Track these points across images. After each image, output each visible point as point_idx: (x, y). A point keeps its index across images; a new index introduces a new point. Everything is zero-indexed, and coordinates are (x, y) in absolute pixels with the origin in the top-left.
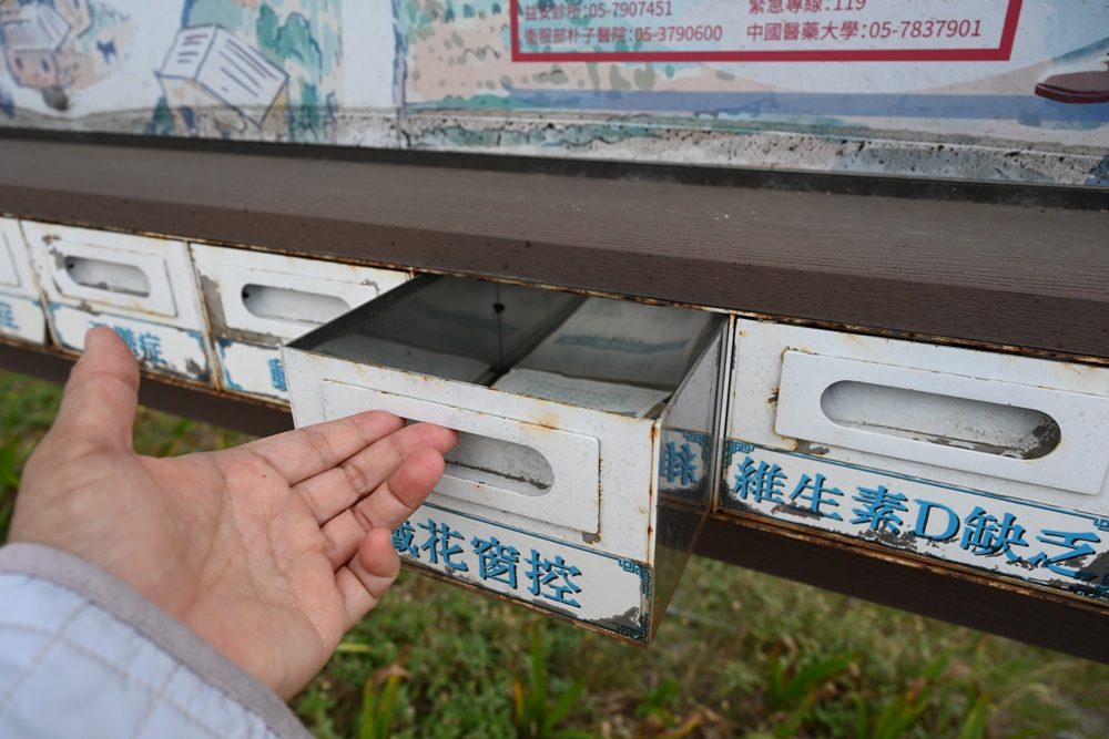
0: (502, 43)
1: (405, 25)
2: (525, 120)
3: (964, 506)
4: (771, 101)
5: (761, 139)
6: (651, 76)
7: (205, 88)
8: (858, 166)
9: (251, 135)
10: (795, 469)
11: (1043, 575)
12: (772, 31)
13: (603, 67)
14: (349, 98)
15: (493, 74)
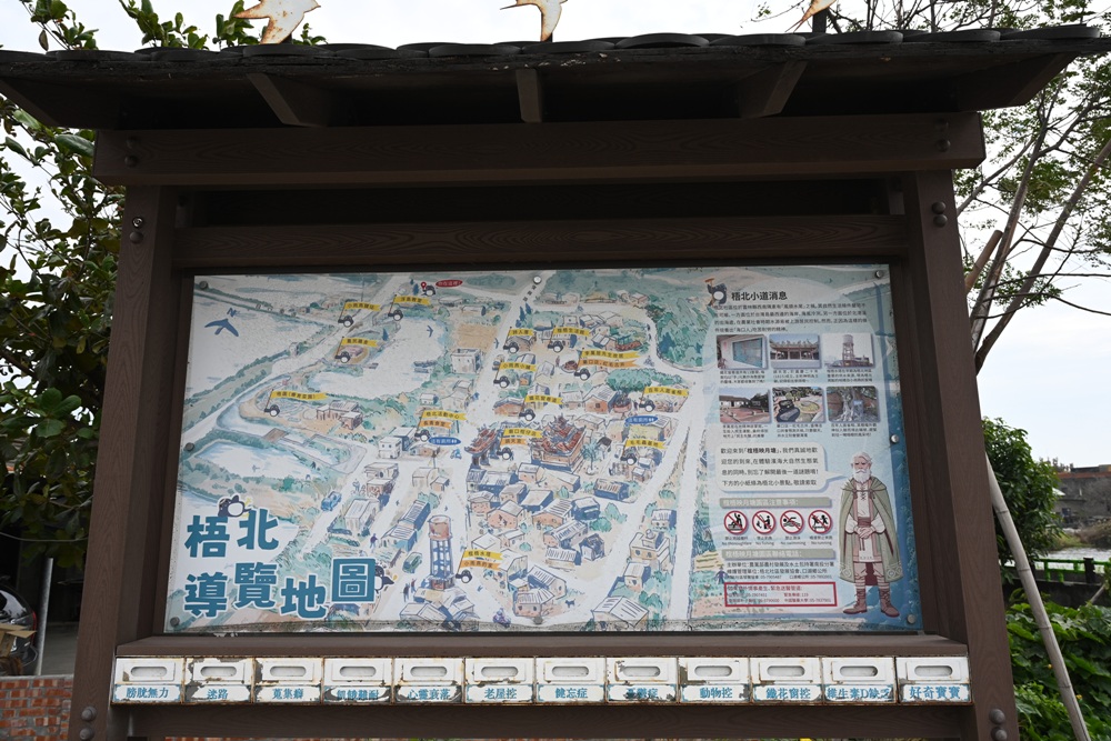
0: (723, 602)
1: (692, 597)
2: (729, 622)
3: (868, 688)
4: (792, 615)
5: (792, 624)
6: (763, 610)
7: (613, 615)
8: (814, 629)
9: (630, 629)
10: (838, 688)
11: (883, 700)
12: (790, 600)
13: (751, 608)
14: (671, 617)
15: (721, 610)
